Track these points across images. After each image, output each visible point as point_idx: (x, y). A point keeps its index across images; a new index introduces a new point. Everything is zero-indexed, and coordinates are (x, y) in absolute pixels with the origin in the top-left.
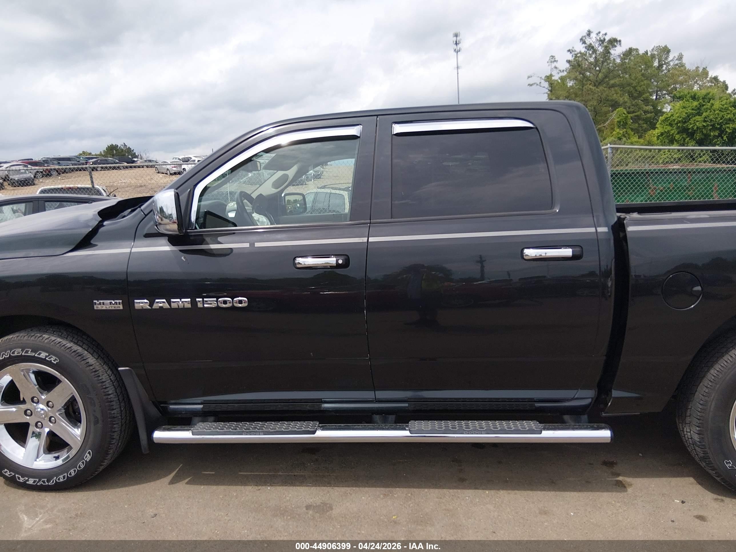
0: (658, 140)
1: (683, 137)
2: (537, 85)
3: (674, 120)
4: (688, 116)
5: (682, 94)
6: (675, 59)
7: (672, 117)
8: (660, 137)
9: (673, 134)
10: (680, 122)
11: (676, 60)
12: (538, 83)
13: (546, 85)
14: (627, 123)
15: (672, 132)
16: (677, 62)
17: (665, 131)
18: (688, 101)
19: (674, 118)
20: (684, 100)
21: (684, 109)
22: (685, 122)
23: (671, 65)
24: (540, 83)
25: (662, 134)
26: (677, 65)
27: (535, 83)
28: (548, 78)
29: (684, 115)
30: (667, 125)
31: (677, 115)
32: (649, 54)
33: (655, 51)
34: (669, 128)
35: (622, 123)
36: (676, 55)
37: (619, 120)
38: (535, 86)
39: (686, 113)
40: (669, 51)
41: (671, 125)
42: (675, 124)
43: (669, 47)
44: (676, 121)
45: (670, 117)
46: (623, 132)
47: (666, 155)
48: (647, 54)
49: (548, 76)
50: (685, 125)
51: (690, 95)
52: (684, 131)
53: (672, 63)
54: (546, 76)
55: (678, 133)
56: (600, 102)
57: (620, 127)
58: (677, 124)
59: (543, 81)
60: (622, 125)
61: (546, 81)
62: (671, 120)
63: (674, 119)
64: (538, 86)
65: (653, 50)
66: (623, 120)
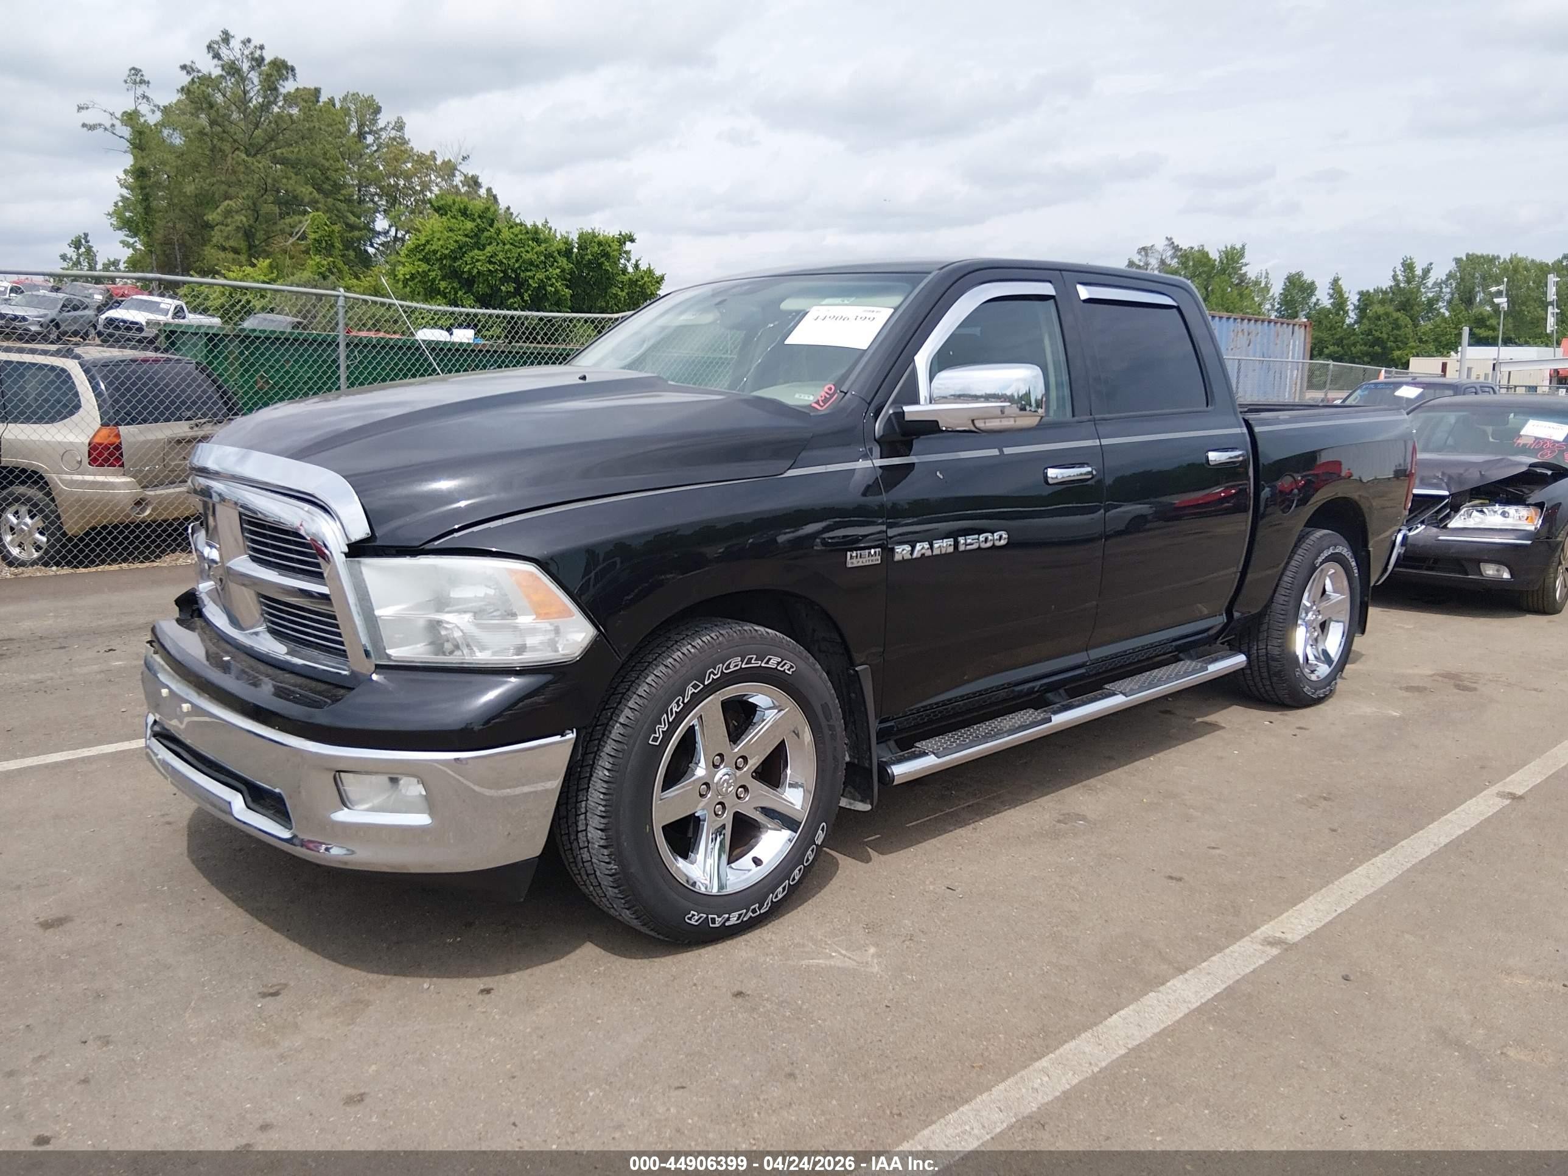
0: (405, 287)
1: (453, 288)
2: (106, 129)
3: (435, 252)
4: (460, 248)
5: (442, 202)
6: (391, 126)
7: (428, 247)
8: (410, 283)
9: (434, 280)
10: (445, 257)
11: (393, 129)
12: (108, 126)
13: (127, 132)
14: (333, 246)
15: (432, 274)
16: (393, 133)
17: (418, 272)
18: (454, 217)
19: (433, 247)
20: (449, 216)
21: (451, 234)
22: (455, 259)
23: (383, 137)
24: (113, 125)
25: (413, 277)
26: (394, 139)
27: (100, 125)
28: (131, 119)
29: (453, 246)
30: (419, 260)
31: (441, 243)
32: (338, 105)
33: (351, 102)
34: (425, 267)
35: (324, 244)
36: (393, 119)
37: (316, 236)
38: (100, 130)
39: (456, 241)
40: (378, 110)
41: (426, 260)
42: (437, 260)
43: (379, 100)
44: (439, 253)
45: (424, 245)
46: (329, 264)
47: (426, 320)
48: (334, 105)
49: (130, 114)
50: (456, 265)
51: (456, 206)
52: (454, 274)
53: (384, 135)
54: (125, 113)
55: (443, 279)
56: (262, 192)
57: (320, 251)
58: (441, 259)
59: (118, 123)
60: (325, 248)
61: (125, 123)
62: (426, 251)
63: (433, 251)
64: (108, 134)
65: (345, 99)
66: (326, 238)
